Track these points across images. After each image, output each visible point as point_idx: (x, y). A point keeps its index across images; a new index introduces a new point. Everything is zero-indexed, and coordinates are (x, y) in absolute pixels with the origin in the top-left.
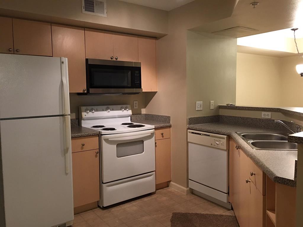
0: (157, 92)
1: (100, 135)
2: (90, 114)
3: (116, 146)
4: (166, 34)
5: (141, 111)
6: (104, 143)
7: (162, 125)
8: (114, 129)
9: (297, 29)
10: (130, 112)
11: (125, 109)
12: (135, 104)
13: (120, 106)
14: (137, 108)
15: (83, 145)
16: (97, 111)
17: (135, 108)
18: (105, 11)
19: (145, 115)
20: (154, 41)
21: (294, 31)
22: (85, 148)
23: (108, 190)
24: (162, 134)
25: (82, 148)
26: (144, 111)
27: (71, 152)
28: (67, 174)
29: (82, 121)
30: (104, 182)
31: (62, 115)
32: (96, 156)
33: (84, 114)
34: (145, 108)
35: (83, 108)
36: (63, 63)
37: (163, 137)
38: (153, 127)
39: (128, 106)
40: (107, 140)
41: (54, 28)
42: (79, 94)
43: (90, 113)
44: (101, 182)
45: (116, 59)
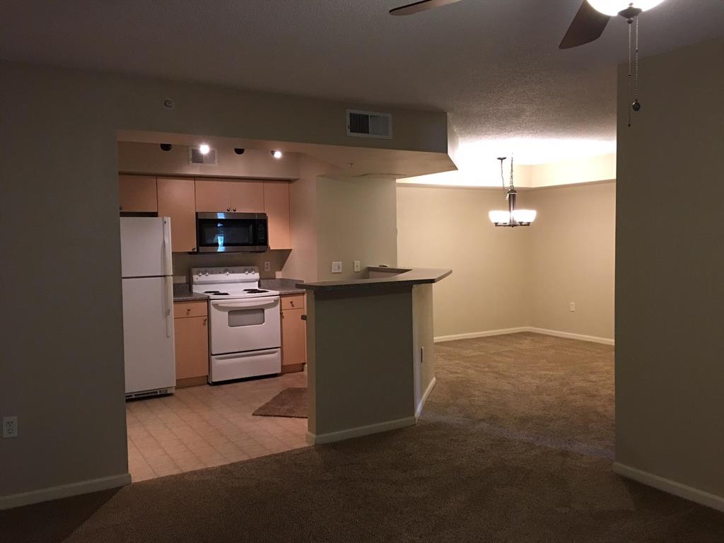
0: (291, 250)
1: (208, 300)
2: (203, 278)
3: (227, 313)
4: (298, 177)
5: (275, 276)
6: (213, 309)
7: (291, 291)
8: (227, 294)
9: (505, 158)
10: (257, 276)
11: (250, 272)
12: (266, 266)
13: (243, 268)
14: (269, 270)
15: (189, 310)
16: (212, 274)
17: (266, 270)
18: (216, 161)
19: (281, 279)
20: (287, 185)
21: (500, 161)
22: (191, 314)
23: (217, 363)
24: (291, 302)
25: (188, 314)
26: (279, 275)
27: (173, 317)
28: (168, 337)
29: (194, 286)
30: (213, 353)
31: (164, 276)
32: (204, 324)
33: (196, 278)
34: (281, 270)
35: (195, 270)
36: (165, 222)
37: (293, 306)
38: (278, 293)
39: (255, 268)
40: (216, 306)
41: (160, 180)
42: (190, 253)
43: (203, 276)
44: (210, 354)
45: (234, 211)
